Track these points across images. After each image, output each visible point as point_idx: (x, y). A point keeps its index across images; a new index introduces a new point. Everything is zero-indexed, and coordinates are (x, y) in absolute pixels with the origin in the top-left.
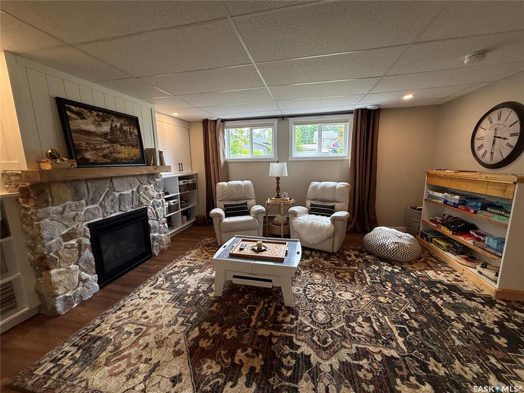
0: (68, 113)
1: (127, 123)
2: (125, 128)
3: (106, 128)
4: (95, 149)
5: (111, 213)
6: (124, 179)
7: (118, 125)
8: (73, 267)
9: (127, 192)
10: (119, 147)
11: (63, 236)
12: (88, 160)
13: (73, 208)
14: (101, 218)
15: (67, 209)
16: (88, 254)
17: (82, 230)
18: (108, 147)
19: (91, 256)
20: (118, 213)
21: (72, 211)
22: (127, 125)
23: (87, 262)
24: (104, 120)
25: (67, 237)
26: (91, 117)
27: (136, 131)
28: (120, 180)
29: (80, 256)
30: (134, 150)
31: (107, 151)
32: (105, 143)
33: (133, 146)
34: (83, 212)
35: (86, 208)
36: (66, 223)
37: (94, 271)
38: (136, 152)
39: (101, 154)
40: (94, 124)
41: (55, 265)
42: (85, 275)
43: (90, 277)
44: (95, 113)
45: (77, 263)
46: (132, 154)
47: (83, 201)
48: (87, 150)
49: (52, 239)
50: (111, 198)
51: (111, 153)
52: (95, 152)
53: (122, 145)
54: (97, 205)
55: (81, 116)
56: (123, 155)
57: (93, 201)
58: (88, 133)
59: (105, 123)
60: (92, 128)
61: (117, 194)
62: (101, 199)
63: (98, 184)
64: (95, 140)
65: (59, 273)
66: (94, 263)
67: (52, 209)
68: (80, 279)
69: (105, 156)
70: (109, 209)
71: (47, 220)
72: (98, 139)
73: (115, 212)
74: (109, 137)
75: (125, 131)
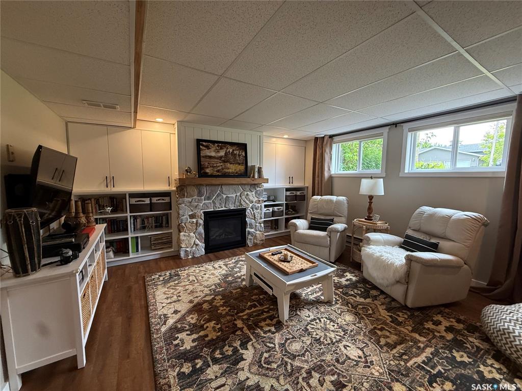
0: (201, 147)
1: (237, 148)
2: (235, 152)
3: (222, 153)
4: (213, 167)
5: (219, 208)
6: (231, 186)
7: (231, 150)
8: (192, 234)
9: (232, 195)
10: (228, 165)
11: (189, 215)
12: (207, 173)
13: (197, 200)
14: (212, 210)
15: (193, 201)
16: (201, 229)
17: (200, 214)
18: (222, 165)
19: (203, 231)
20: (224, 209)
21: (196, 202)
22: (237, 150)
23: (200, 234)
24: (221, 148)
25: (192, 217)
26: (214, 147)
27: (244, 154)
28: (227, 187)
29: (196, 229)
30: (240, 166)
31: (220, 168)
32: (220, 163)
33: (239, 164)
34: (202, 205)
35: (204, 202)
36: (192, 209)
37: (203, 241)
38: (242, 168)
39: (216, 170)
40: (214, 151)
41: (183, 230)
42: (198, 242)
43: (200, 244)
44: (216, 144)
45: (194, 233)
46: (238, 170)
47: (203, 198)
48: (208, 167)
49: (183, 216)
50: (220, 198)
51: (223, 169)
52: (212, 168)
53: (231, 164)
54: (211, 201)
55: (208, 147)
56: (231, 171)
57: (209, 198)
58: (210, 157)
59: (222, 150)
60: (213, 154)
61: (225, 196)
62: (214, 197)
63: (213, 188)
64: (213, 161)
65: (184, 235)
66: (204, 236)
67: (186, 199)
68: (194, 243)
69: (218, 171)
70: (218, 205)
71: (183, 205)
72: (216, 160)
73: (222, 207)
74: (223, 159)
75: (235, 154)
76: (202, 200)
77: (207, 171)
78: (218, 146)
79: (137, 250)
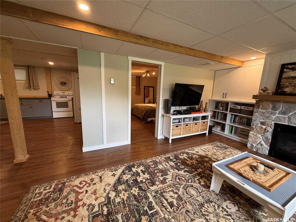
0: (285, 70)
8: (260, 136)
11: (260, 122)
13: (270, 113)
16: (269, 135)
17: (270, 124)
23: (267, 138)
29: (264, 133)
34: (274, 117)
35: (277, 115)
37: (269, 145)
41: (253, 130)
43: (265, 145)
47: (277, 112)
48: (287, 87)
49: (255, 121)
52: (293, 88)
54: (286, 117)
55: (294, 69)
57: (284, 113)
58: (294, 78)
62: (291, 114)
65: (253, 134)
66: (270, 142)
67: (260, 110)
68: (260, 143)
70: (294, 121)
71: (257, 114)
76: (275, 113)
77: (286, 90)
79: (231, 133)
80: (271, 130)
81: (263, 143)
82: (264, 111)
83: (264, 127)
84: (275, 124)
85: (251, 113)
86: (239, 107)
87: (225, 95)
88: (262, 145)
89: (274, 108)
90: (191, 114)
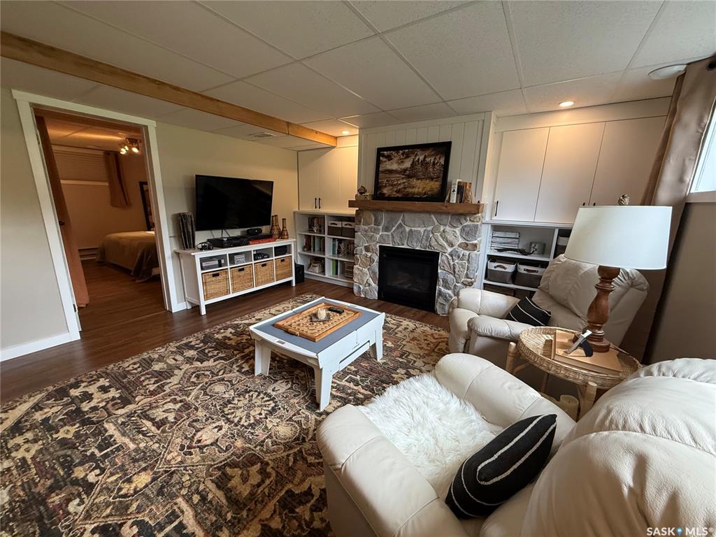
2: (428, 160)
3: (407, 164)
5: (399, 245)
6: (417, 214)
7: (421, 158)
8: (366, 270)
10: (414, 182)
11: (365, 247)
13: (373, 230)
14: (390, 245)
15: (369, 230)
16: (375, 267)
17: (375, 248)
18: (404, 183)
19: (377, 270)
20: (405, 246)
22: (433, 155)
23: (374, 273)
25: (367, 249)
26: (397, 156)
27: (442, 161)
28: (413, 214)
29: (370, 265)
30: (432, 183)
31: (402, 186)
32: (403, 178)
33: (432, 179)
34: (378, 236)
35: (381, 233)
36: (367, 239)
37: (377, 282)
39: (395, 189)
40: (397, 163)
43: (373, 285)
44: (401, 152)
46: (428, 188)
47: (381, 227)
48: (386, 186)
49: (359, 246)
50: (400, 230)
51: (405, 188)
52: (391, 187)
53: (418, 179)
54: (390, 234)
55: (389, 158)
56: (416, 190)
57: (387, 229)
58: (391, 172)
59: (408, 159)
60: (395, 167)
61: (407, 229)
62: (394, 229)
63: (393, 215)
64: (394, 177)
65: (358, 269)
66: (378, 277)
68: (368, 282)
69: (398, 191)
70: (398, 240)
71: (359, 233)
72: (398, 176)
74: (408, 172)
75: (427, 163)
76: (378, 230)
77: (385, 191)
78: (403, 154)
79: (337, 274)
80: (376, 258)
81: (371, 281)
82: (366, 227)
83: (369, 254)
84: (380, 246)
85: (352, 233)
86: (339, 224)
87: (318, 202)
88: (369, 285)
89: (377, 223)
90: (247, 244)
